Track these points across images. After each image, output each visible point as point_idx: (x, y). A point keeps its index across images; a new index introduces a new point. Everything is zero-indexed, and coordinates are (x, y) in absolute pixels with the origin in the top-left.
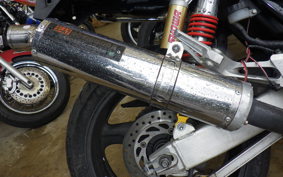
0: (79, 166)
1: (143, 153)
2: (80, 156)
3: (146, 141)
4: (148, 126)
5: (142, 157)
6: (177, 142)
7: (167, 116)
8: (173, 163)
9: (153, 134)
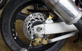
0: (5, 21)
1: (31, 25)
2: (7, 18)
3: (34, 22)
4: (36, 17)
5: (30, 27)
6: (46, 24)
7: (44, 16)
8: (41, 31)
9: (36, 20)
